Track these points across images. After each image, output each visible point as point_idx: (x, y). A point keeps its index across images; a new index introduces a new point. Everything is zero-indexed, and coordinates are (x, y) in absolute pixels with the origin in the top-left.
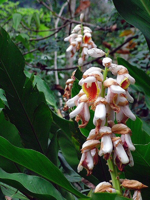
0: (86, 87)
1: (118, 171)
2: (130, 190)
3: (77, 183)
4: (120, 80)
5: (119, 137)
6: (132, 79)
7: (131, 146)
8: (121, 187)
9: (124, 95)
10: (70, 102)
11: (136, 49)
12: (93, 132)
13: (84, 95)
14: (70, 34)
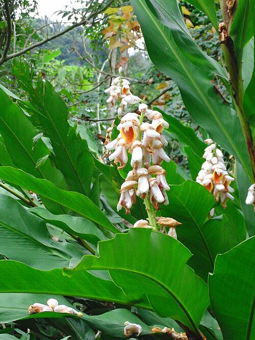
0: (124, 132)
1: (155, 209)
2: (166, 228)
3: (118, 224)
4: (155, 124)
5: (154, 178)
6: (166, 124)
7: (166, 186)
8: (157, 224)
9: (159, 139)
10: (110, 145)
11: (170, 100)
12: (130, 173)
13: (122, 139)
14: (111, 86)
